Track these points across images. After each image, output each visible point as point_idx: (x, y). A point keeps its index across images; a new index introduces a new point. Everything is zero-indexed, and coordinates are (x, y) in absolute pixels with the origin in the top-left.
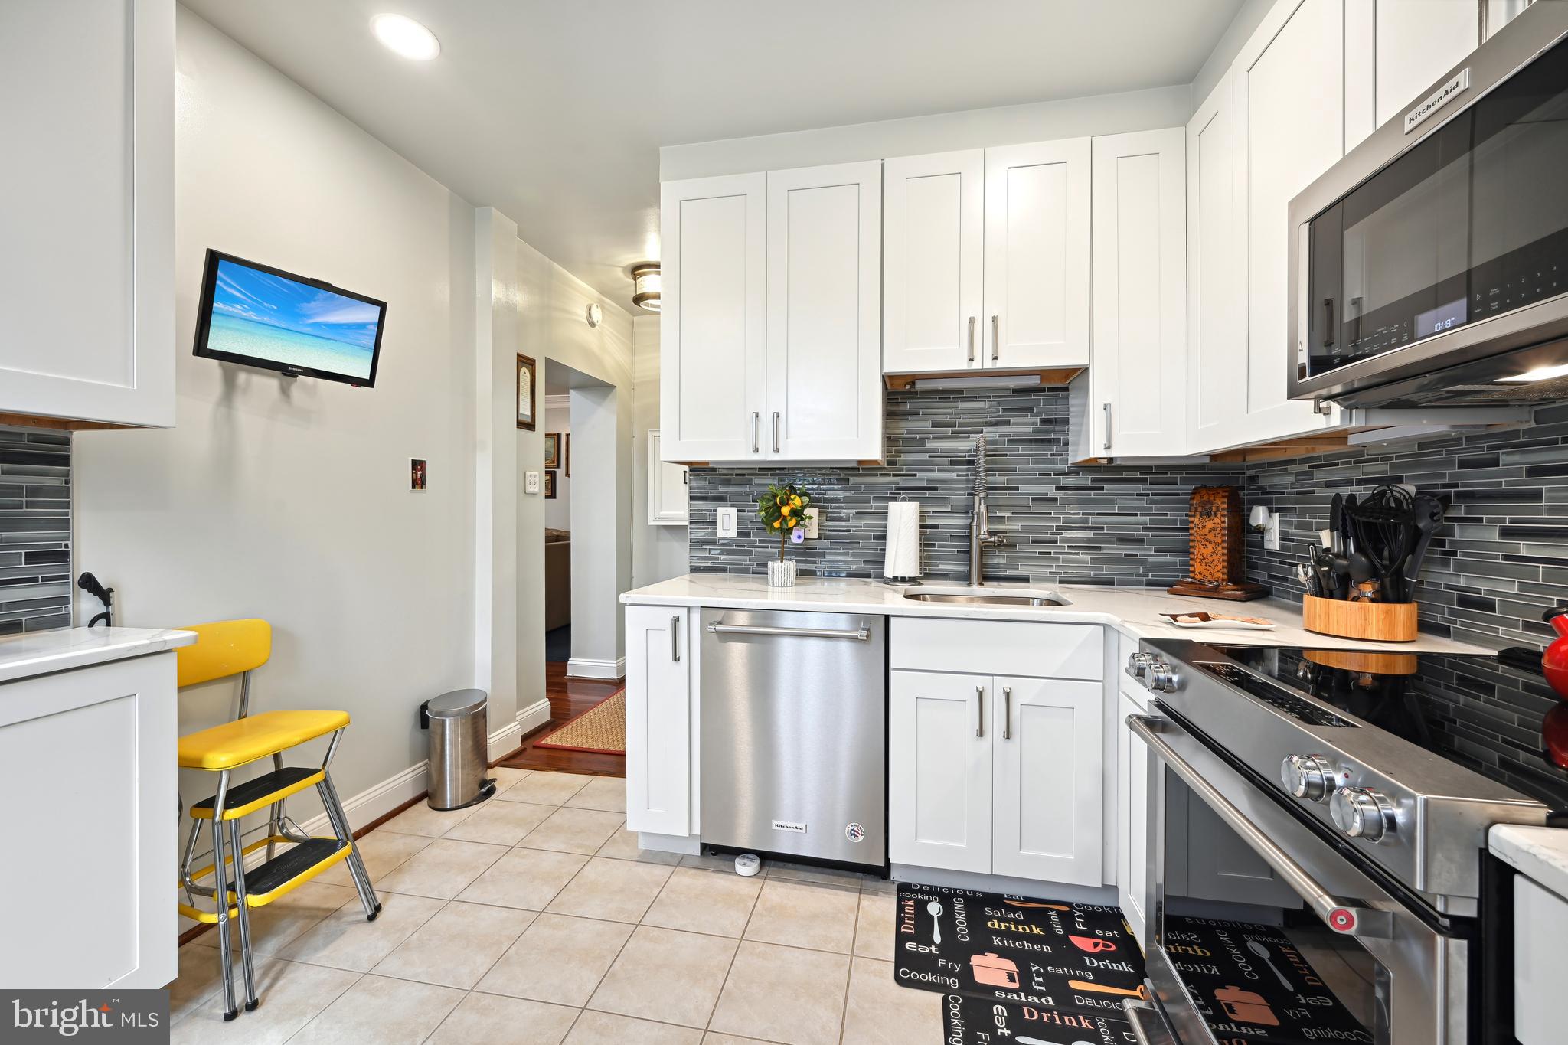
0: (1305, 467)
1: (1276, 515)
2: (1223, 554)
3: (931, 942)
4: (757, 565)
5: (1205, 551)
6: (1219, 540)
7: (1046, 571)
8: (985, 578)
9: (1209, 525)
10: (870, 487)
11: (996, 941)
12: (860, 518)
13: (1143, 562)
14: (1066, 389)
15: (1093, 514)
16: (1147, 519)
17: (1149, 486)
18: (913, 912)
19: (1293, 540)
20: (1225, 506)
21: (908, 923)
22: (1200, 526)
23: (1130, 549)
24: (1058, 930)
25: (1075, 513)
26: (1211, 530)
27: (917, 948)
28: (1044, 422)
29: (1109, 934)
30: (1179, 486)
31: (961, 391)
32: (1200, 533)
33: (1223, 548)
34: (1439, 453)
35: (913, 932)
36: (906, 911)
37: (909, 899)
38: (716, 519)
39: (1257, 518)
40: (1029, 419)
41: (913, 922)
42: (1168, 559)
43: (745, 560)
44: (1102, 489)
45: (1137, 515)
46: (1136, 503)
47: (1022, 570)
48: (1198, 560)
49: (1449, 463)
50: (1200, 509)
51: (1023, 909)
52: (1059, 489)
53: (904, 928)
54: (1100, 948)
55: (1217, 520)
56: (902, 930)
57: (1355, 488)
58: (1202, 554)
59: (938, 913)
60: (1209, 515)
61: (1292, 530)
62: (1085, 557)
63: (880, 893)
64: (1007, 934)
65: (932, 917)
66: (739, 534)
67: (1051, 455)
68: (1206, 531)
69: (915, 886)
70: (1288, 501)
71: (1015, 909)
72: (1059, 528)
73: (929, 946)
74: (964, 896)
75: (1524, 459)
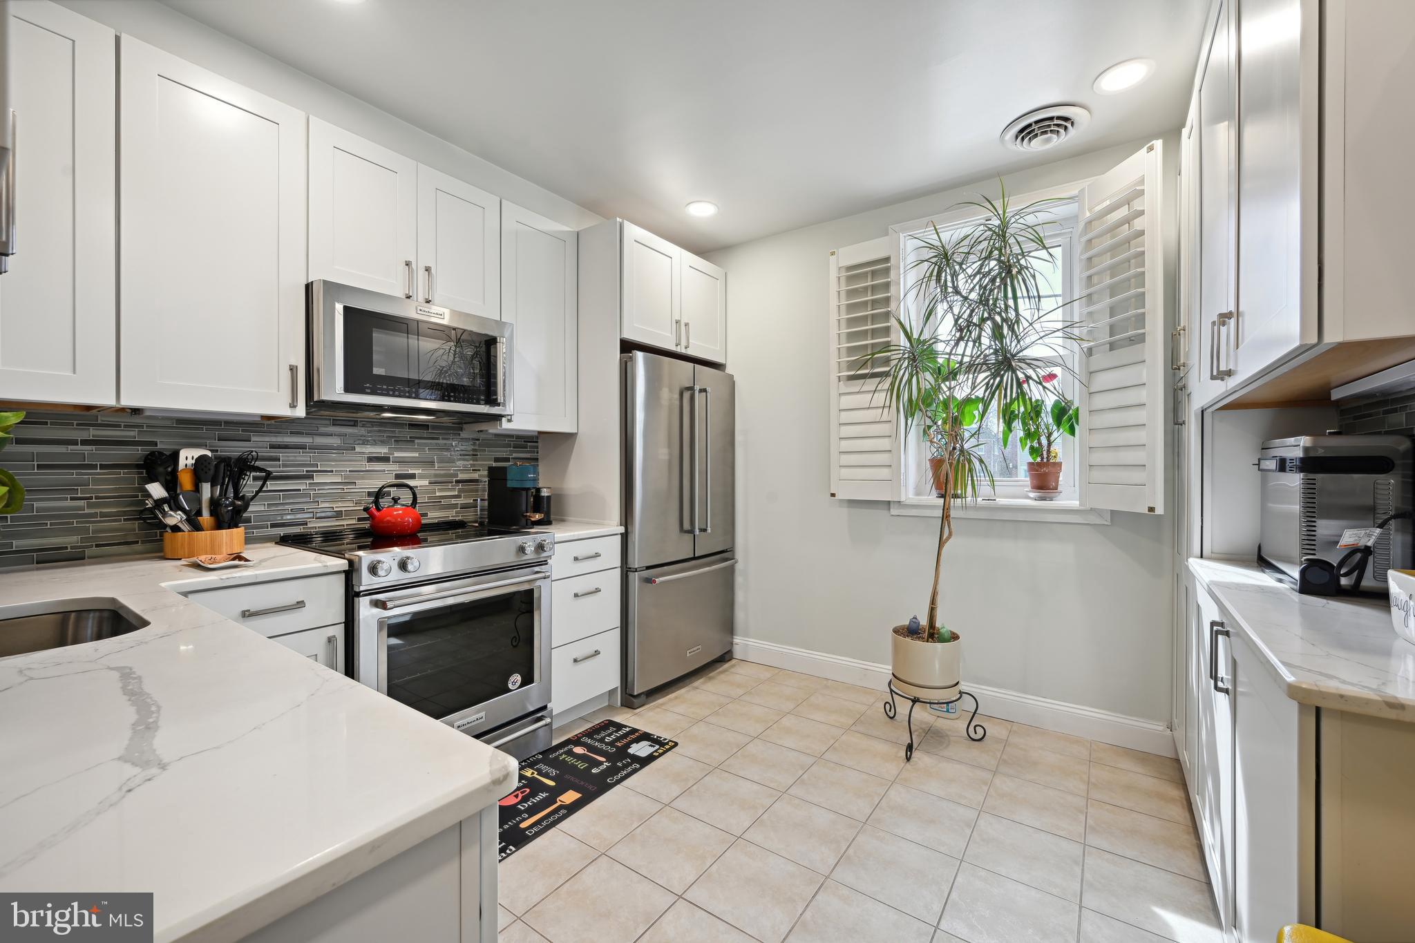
75: (267, 439)
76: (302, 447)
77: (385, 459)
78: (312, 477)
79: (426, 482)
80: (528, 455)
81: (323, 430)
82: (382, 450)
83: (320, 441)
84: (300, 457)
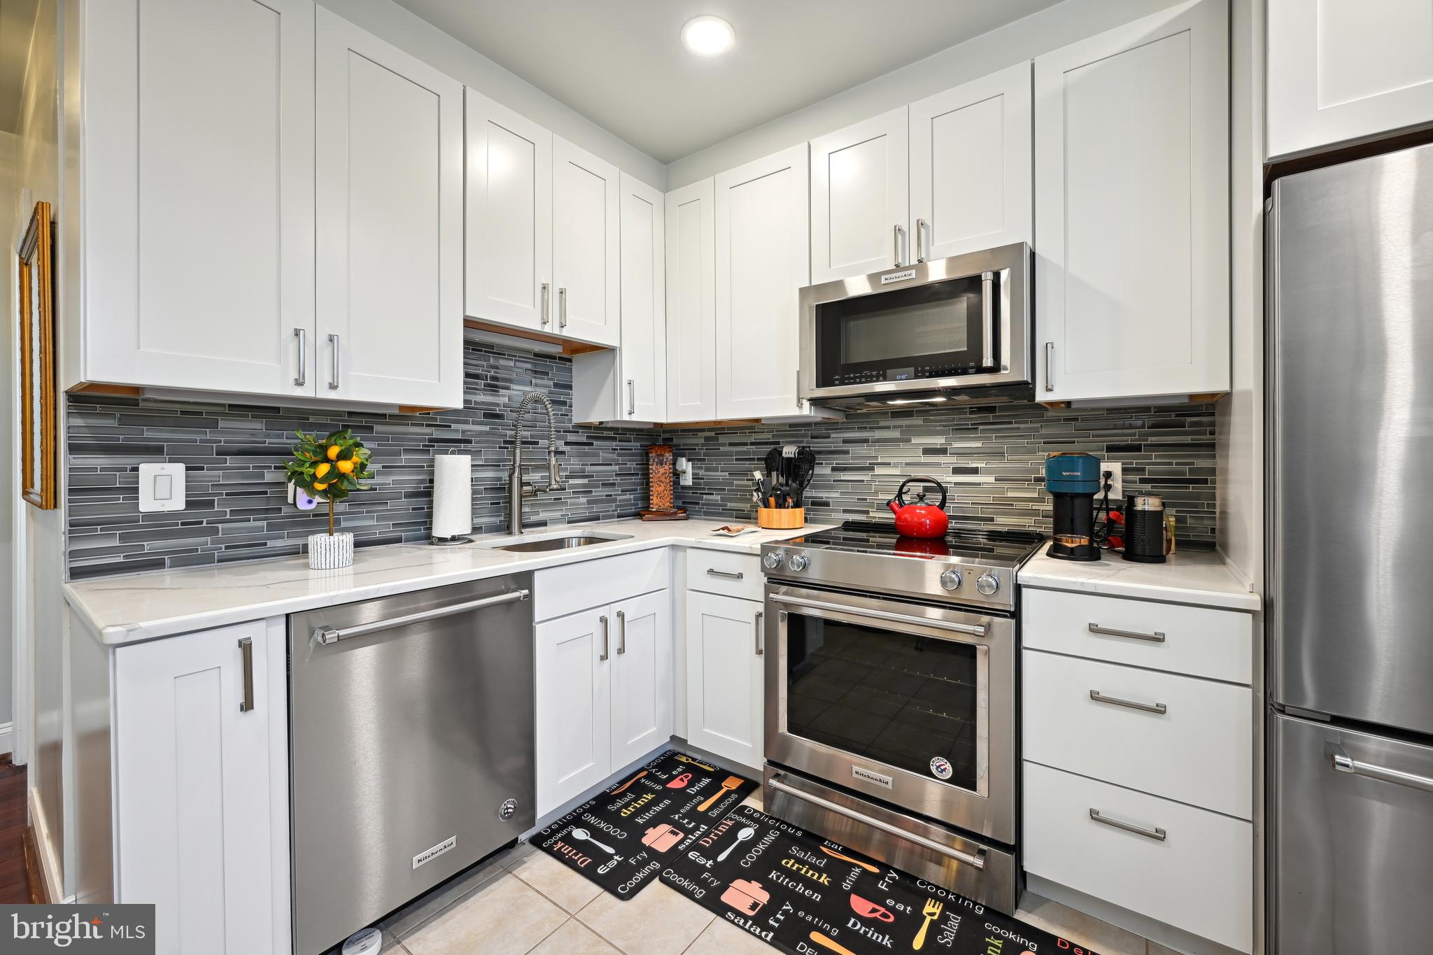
0: (712, 434)
1: (691, 463)
2: (670, 490)
3: (610, 857)
4: (227, 548)
5: (659, 489)
6: (668, 481)
7: (557, 514)
8: (524, 526)
9: (662, 471)
10: (399, 438)
11: (640, 821)
12: (389, 474)
13: (615, 500)
14: (570, 360)
15: (587, 465)
16: (617, 468)
17: (618, 443)
18: (570, 848)
19: (703, 479)
20: (671, 458)
21: (579, 859)
22: (656, 472)
23: (608, 491)
24: (659, 787)
25: (574, 464)
26: (663, 474)
27: (608, 867)
28: (556, 385)
29: (680, 770)
30: (632, 443)
31: (492, 346)
32: (656, 477)
33: (670, 486)
34: (801, 430)
35: (590, 860)
36: (566, 852)
37: (556, 843)
38: (137, 483)
39: (682, 466)
40: (545, 382)
41: (580, 855)
42: (627, 497)
43: (202, 543)
44: (592, 444)
45: (611, 465)
46: (610, 456)
47: (542, 516)
48: (655, 496)
49: (806, 436)
50: (656, 460)
51: (628, 790)
52: (567, 444)
53: (582, 863)
54: (686, 780)
55: (667, 467)
56: (582, 866)
57: (749, 447)
58: (658, 491)
59: (587, 835)
60: (662, 464)
61: (702, 472)
62: (583, 500)
63: (525, 859)
64: (639, 812)
65: (587, 841)
66: (189, 504)
67: (562, 415)
68: (660, 475)
69: (546, 831)
70: (699, 454)
71: (623, 795)
72: (567, 477)
73: (613, 859)
74: (585, 811)
75: (841, 435)
76: (866, 441)
77: (942, 451)
78: (873, 469)
79: (991, 479)
80: (1188, 439)
81: (882, 424)
82: (939, 441)
83: (878, 434)
84: (862, 450)
